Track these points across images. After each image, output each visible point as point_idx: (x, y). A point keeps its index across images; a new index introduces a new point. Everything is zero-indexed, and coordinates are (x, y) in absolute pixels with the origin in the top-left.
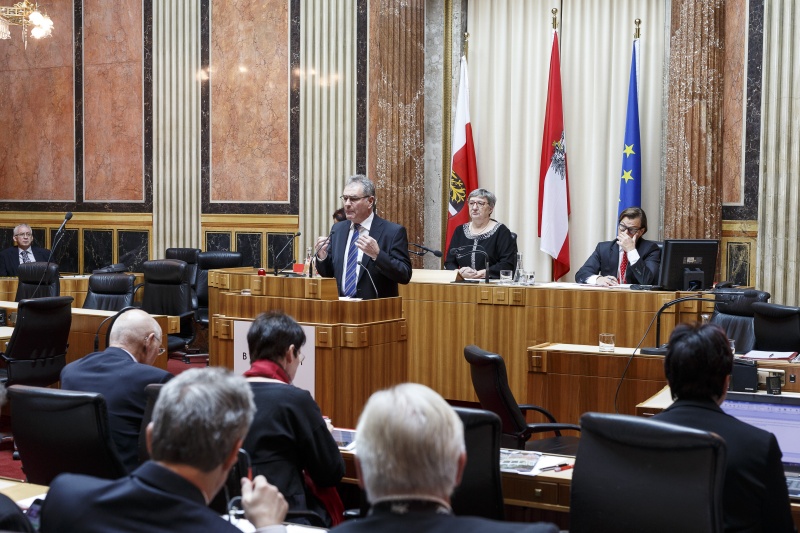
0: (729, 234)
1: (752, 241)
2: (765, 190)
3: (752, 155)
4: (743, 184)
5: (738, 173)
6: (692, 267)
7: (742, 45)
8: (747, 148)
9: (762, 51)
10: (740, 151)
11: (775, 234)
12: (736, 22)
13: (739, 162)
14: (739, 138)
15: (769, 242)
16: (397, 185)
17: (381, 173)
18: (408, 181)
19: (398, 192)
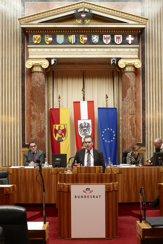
1: (144, 152)
2: (147, 139)
3: (144, 130)
4: (142, 137)
5: (140, 135)
7: (140, 102)
8: (142, 128)
9: (145, 103)
10: (141, 129)
11: (150, 150)
12: (138, 96)
13: (141, 132)
14: (140, 126)
15: (149, 152)
16: (40, 138)
17: (34, 134)
18: (43, 137)
19: (40, 140)
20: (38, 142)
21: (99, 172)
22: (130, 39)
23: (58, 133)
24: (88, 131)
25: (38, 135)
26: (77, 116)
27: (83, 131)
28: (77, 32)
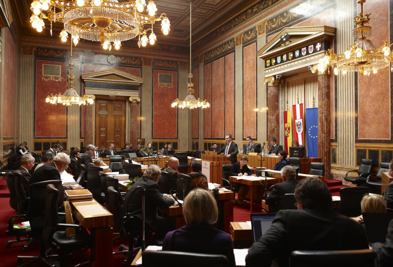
0: (332, 146)
1: (336, 148)
2: (339, 135)
3: (336, 127)
4: (334, 134)
5: (333, 131)
6: (296, 153)
7: (333, 100)
9: (337, 101)
11: (341, 146)
15: (340, 148)
22: (318, 46)
26: (295, 118)
28: (286, 51)
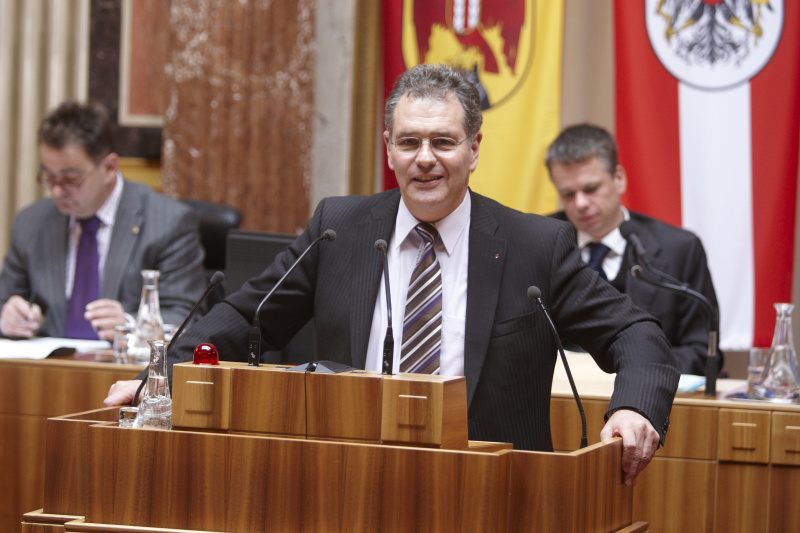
16: (248, 70)
17: (193, 31)
18: (280, 57)
19: (248, 91)
20: (228, 103)
21: (406, 435)
23: (446, 23)
24: (741, 13)
25: (228, 41)
27: (696, 16)
